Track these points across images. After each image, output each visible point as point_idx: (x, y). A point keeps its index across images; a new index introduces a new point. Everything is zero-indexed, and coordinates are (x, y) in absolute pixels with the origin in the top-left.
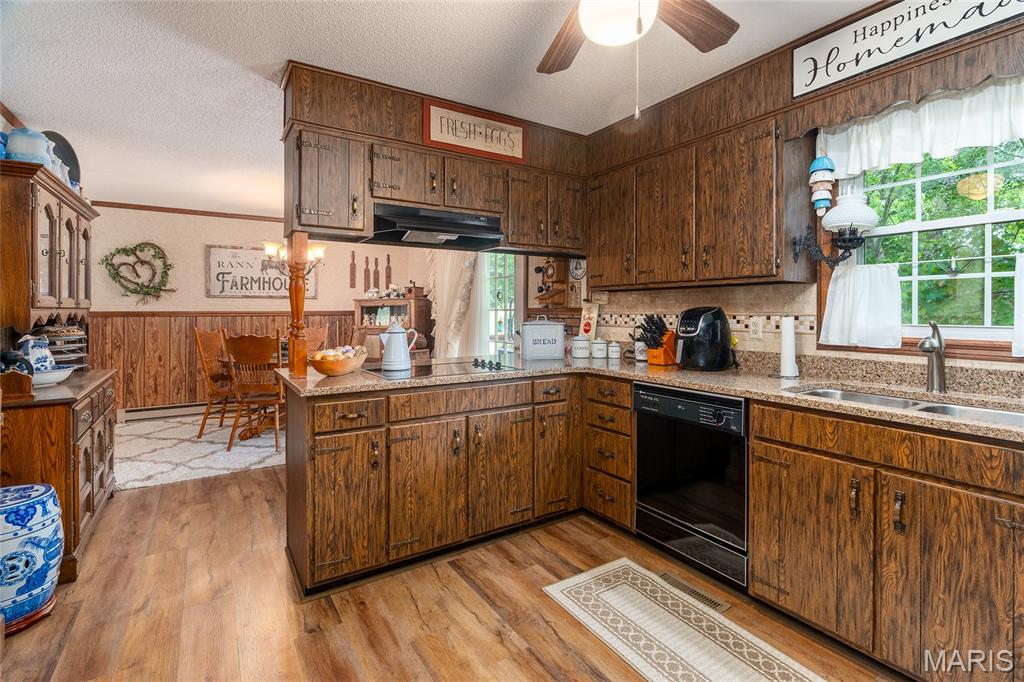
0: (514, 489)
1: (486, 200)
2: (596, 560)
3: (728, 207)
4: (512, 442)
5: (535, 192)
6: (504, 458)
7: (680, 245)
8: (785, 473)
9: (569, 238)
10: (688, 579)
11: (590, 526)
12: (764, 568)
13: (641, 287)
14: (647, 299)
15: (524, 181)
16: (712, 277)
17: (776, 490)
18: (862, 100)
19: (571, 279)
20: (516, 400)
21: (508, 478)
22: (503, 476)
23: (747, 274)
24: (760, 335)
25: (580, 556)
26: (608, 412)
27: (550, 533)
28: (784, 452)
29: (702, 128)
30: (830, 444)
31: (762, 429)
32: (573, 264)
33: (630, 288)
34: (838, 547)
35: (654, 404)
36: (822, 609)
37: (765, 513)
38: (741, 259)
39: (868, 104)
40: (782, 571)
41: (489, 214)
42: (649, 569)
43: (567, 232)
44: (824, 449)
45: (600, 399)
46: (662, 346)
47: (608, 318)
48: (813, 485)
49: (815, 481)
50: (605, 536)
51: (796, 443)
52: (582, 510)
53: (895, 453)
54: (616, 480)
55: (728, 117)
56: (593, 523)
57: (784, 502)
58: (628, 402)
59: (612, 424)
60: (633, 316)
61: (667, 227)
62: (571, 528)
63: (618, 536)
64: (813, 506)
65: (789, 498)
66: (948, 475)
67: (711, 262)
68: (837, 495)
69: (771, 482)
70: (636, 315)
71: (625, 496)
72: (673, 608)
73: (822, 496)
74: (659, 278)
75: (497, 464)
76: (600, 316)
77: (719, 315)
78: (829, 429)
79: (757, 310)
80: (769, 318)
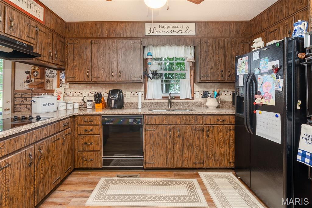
0: (54, 172)
1: (28, 36)
2: (94, 184)
3: (127, 61)
4: (53, 151)
5: (48, 39)
6: (50, 160)
7: (110, 69)
8: (154, 132)
9: (60, 61)
10: (124, 174)
11: (78, 174)
12: (149, 159)
13: (93, 82)
14: (88, 87)
15: (44, 32)
16: (122, 80)
17: (152, 137)
18: (161, 42)
19: (46, 78)
20: (54, 131)
21: (51, 168)
22: (50, 168)
23: (133, 80)
24: (129, 97)
25: (87, 186)
26: (89, 128)
27: (66, 185)
28: (154, 127)
29: (118, 35)
30: (165, 122)
31: (148, 122)
32: (48, 71)
33: (89, 82)
34: (167, 146)
35: (111, 122)
36: (163, 163)
37: (149, 144)
38: (131, 76)
39: (162, 43)
40: (154, 158)
41: (28, 43)
42: (112, 177)
43: (60, 58)
44: (163, 123)
45: (85, 123)
46: (101, 103)
47: (69, 93)
48: (161, 133)
49: (161, 132)
50: (89, 174)
51: (157, 124)
52: (75, 170)
53: (177, 121)
54: (93, 152)
55: (127, 34)
56: (79, 173)
57: (154, 139)
58: (99, 123)
59: (91, 132)
60: (82, 93)
61: (105, 63)
62: (73, 178)
63: (92, 172)
64: (161, 138)
65: (155, 138)
66: (186, 123)
67: (122, 76)
68: (166, 134)
69: (150, 136)
70: (83, 92)
71: (98, 156)
72: (129, 183)
73: (163, 135)
74: (102, 80)
75: (47, 163)
76: (64, 93)
77: (121, 92)
78: (164, 119)
79: (128, 90)
80: (131, 92)
